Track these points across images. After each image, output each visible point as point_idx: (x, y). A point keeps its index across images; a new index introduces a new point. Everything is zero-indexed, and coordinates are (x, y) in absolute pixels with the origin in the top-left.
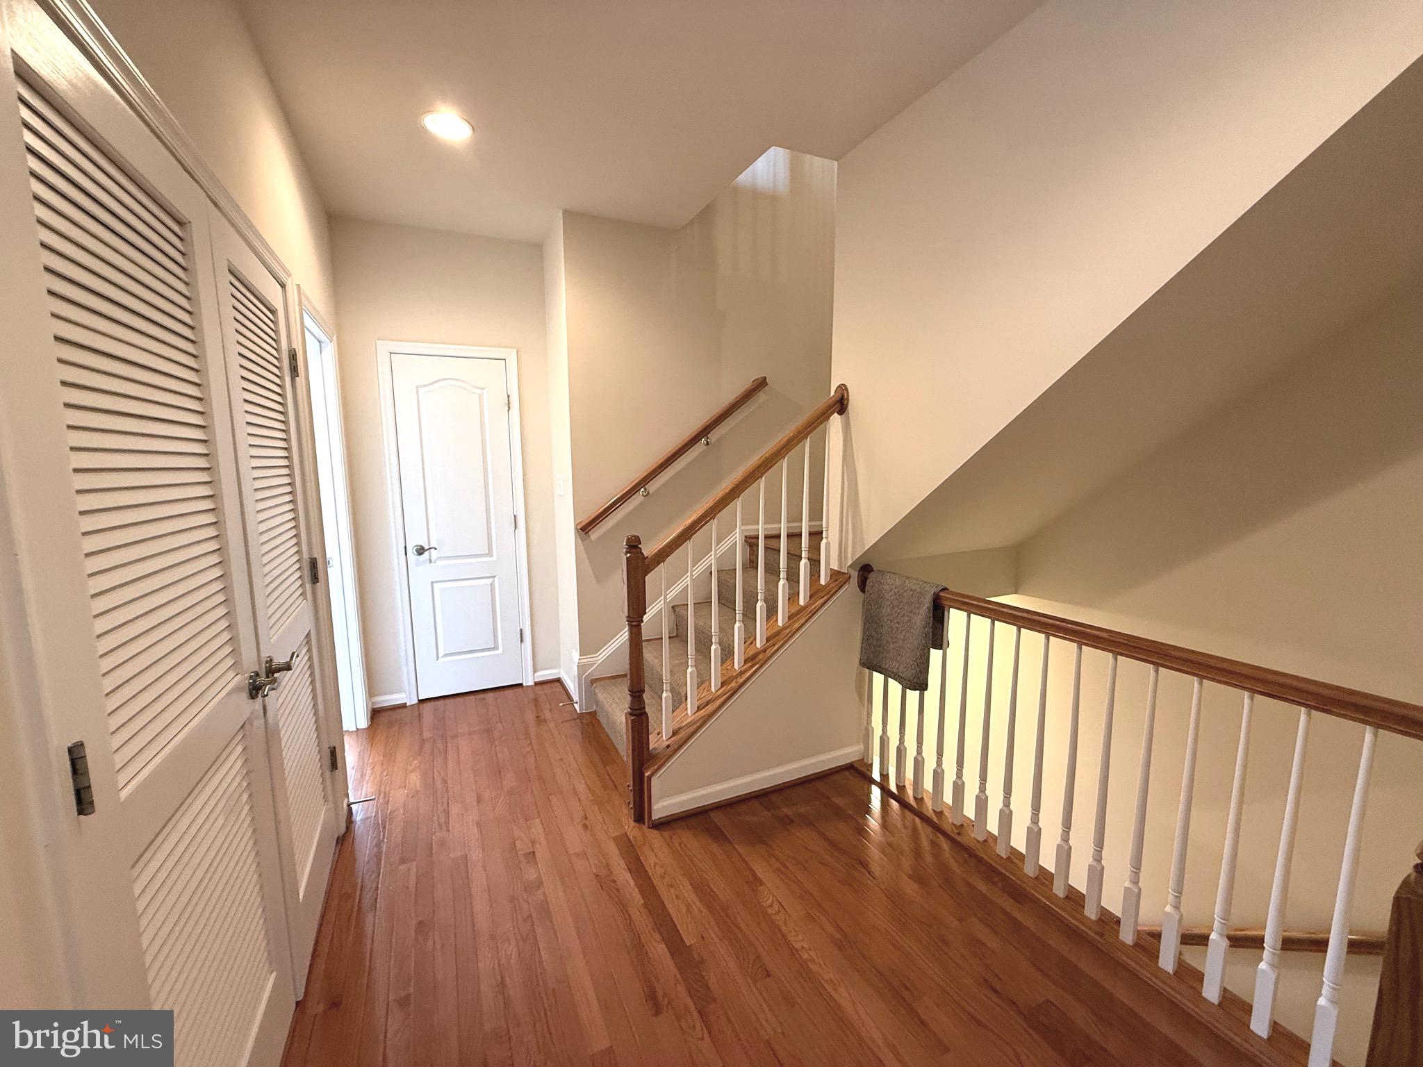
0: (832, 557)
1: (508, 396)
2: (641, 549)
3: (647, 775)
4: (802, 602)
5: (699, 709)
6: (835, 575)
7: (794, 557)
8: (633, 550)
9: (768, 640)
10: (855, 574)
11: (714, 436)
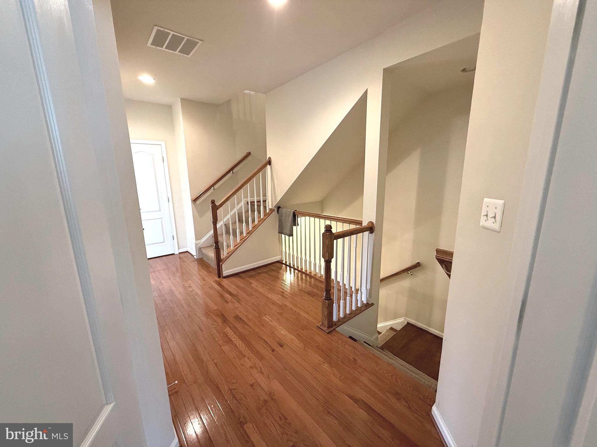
0: (270, 205)
1: (163, 157)
2: (215, 203)
3: (221, 264)
4: (262, 217)
5: (234, 247)
6: (271, 210)
7: (259, 206)
8: (213, 204)
9: (253, 228)
10: (276, 209)
11: (235, 170)
